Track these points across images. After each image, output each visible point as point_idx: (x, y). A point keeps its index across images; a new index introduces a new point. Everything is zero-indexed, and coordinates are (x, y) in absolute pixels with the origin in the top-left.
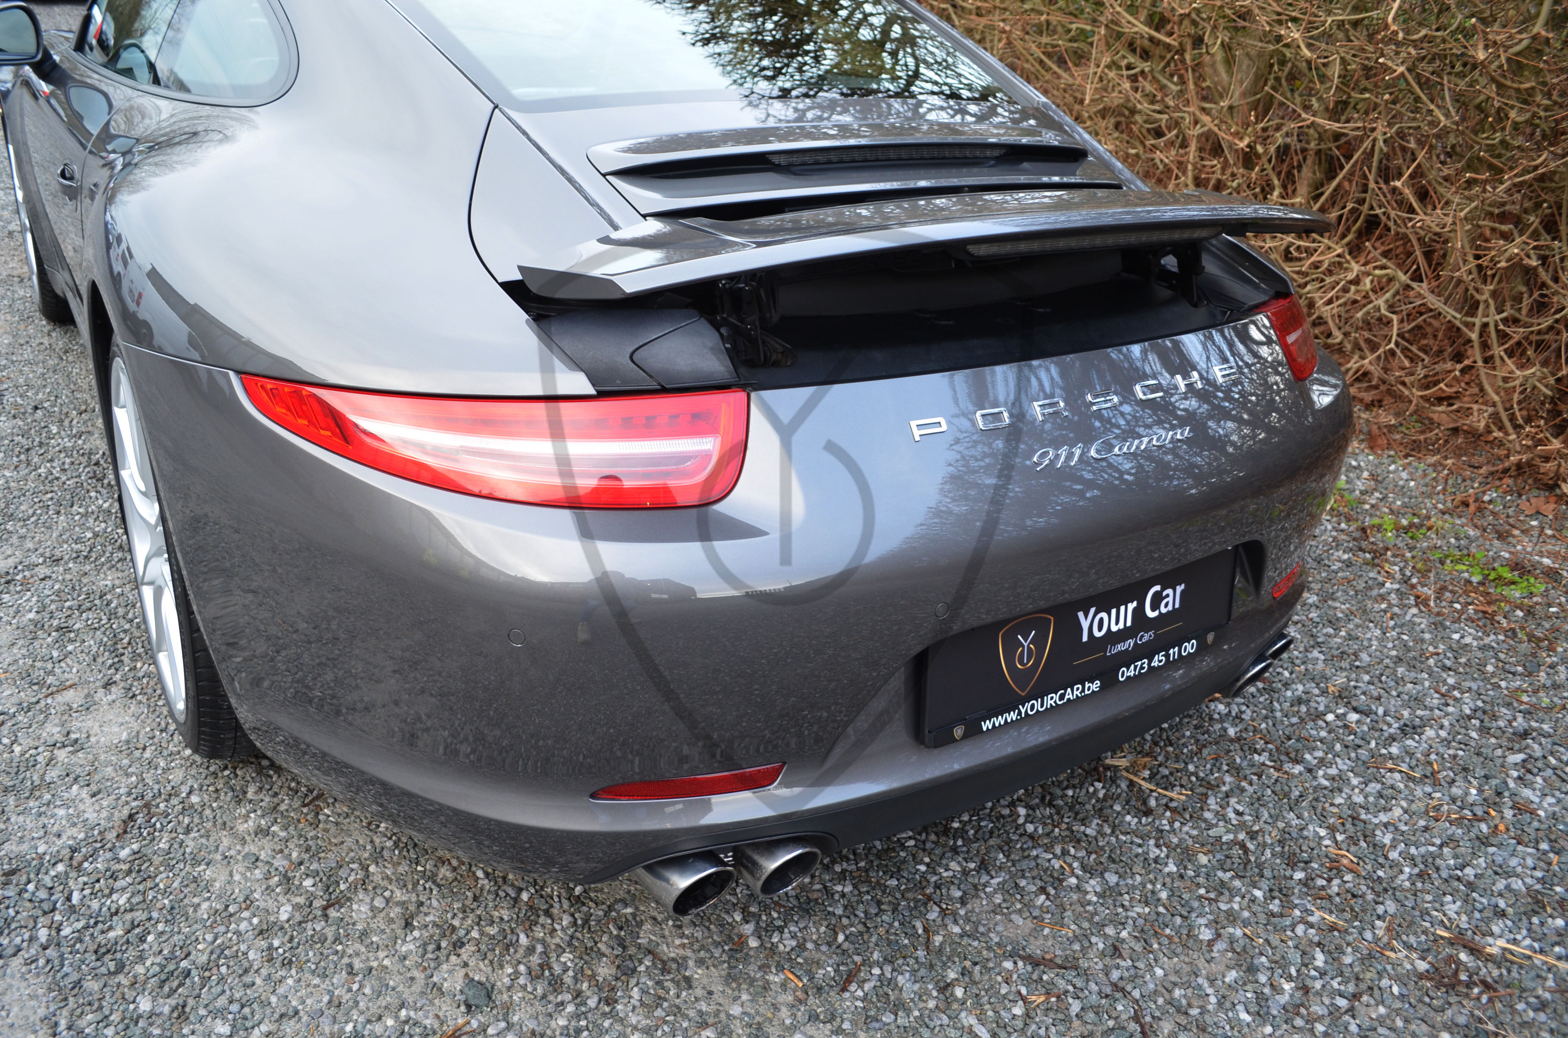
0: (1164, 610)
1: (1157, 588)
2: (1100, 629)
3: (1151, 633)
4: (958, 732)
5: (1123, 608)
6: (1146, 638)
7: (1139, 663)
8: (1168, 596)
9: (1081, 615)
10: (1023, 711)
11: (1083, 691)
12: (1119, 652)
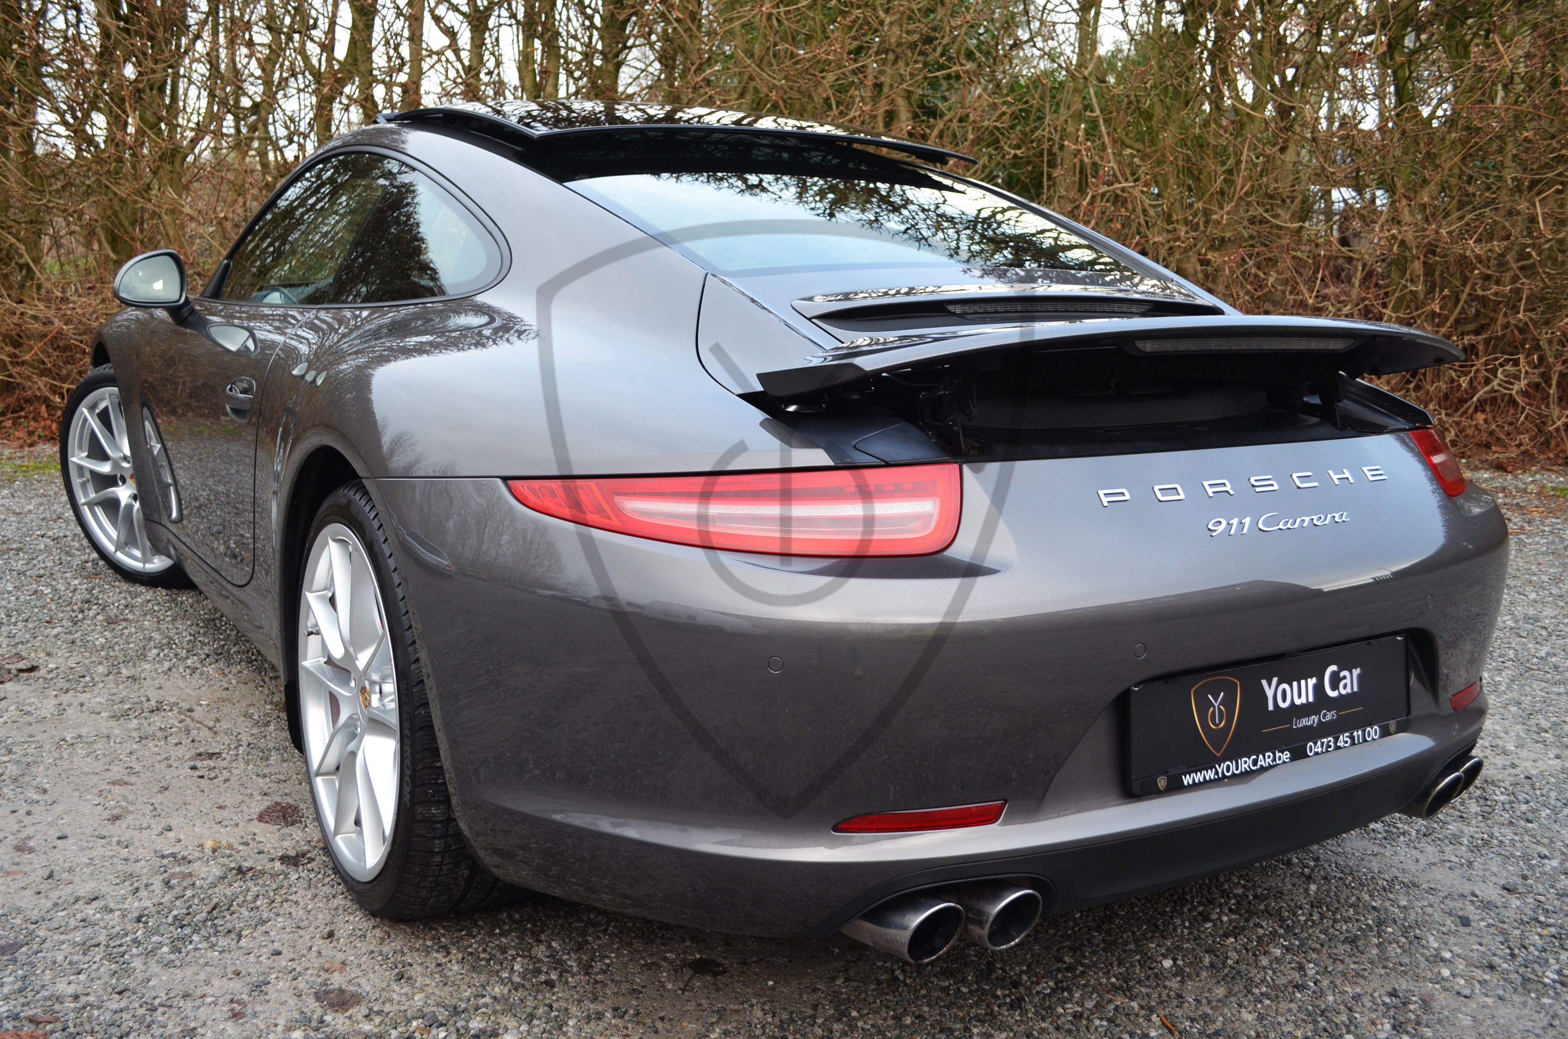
0: (1343, 692)
1: (1333, 668)
2: (1284, 700)
3: (1333, 712)
4: (1162, 783)
5: (1303, 682)
6: (1329, 717)
7: (1325, 740)
8: (1345, 678)
9: (1264, 683)
10: (1220, 771)
11: (1274, 760)
12: (1306, 727)
